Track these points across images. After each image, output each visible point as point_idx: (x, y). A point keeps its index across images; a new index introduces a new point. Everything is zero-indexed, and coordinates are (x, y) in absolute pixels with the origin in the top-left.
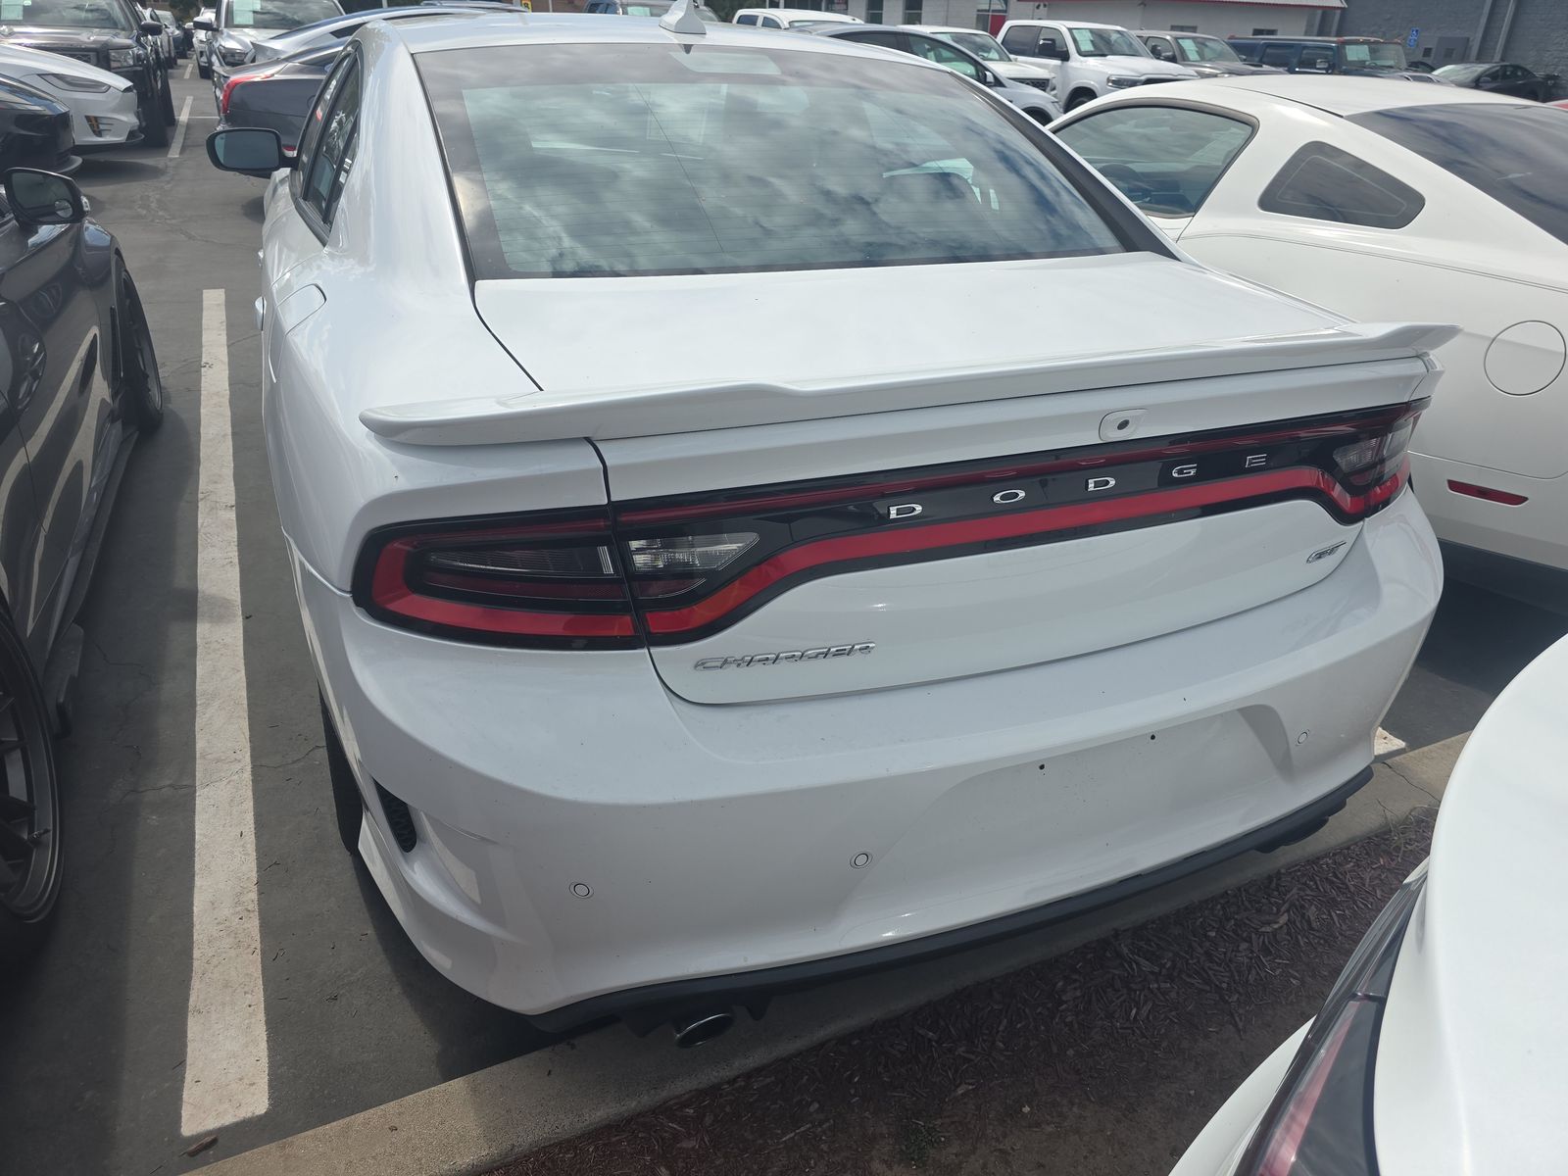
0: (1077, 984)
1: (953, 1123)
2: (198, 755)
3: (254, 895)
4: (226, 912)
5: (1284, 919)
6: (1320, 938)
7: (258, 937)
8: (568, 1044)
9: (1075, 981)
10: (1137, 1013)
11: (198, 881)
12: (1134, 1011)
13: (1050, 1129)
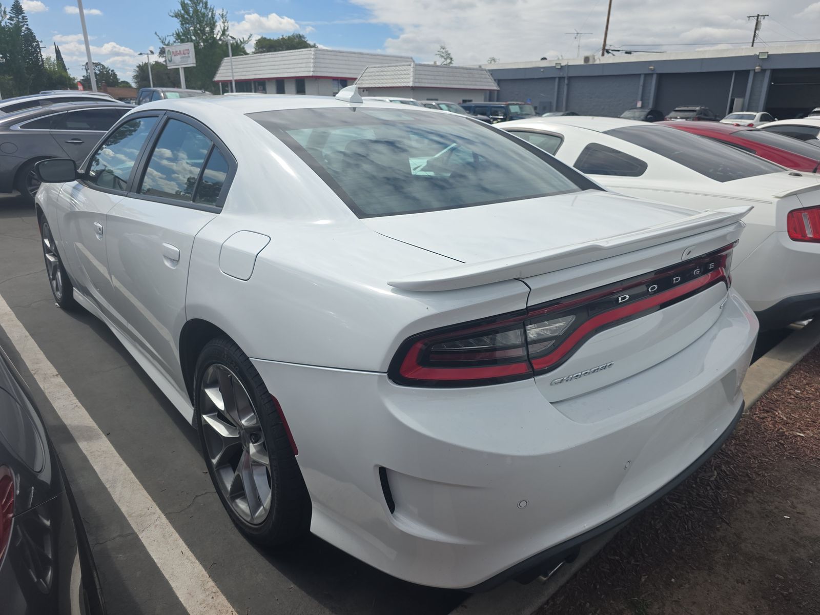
0: (658, 520)
1: (649, 594)
2: (126, 516)
3: (211, 583)
4: (201, 597)
5: (716, 473)
6: (733, 478)
7: (229, 605)
8: (462, 606)
9: (657, 519)
10: (688, 527)
11: (173, 584)
12: (686, 526)
13: (687, 586)
